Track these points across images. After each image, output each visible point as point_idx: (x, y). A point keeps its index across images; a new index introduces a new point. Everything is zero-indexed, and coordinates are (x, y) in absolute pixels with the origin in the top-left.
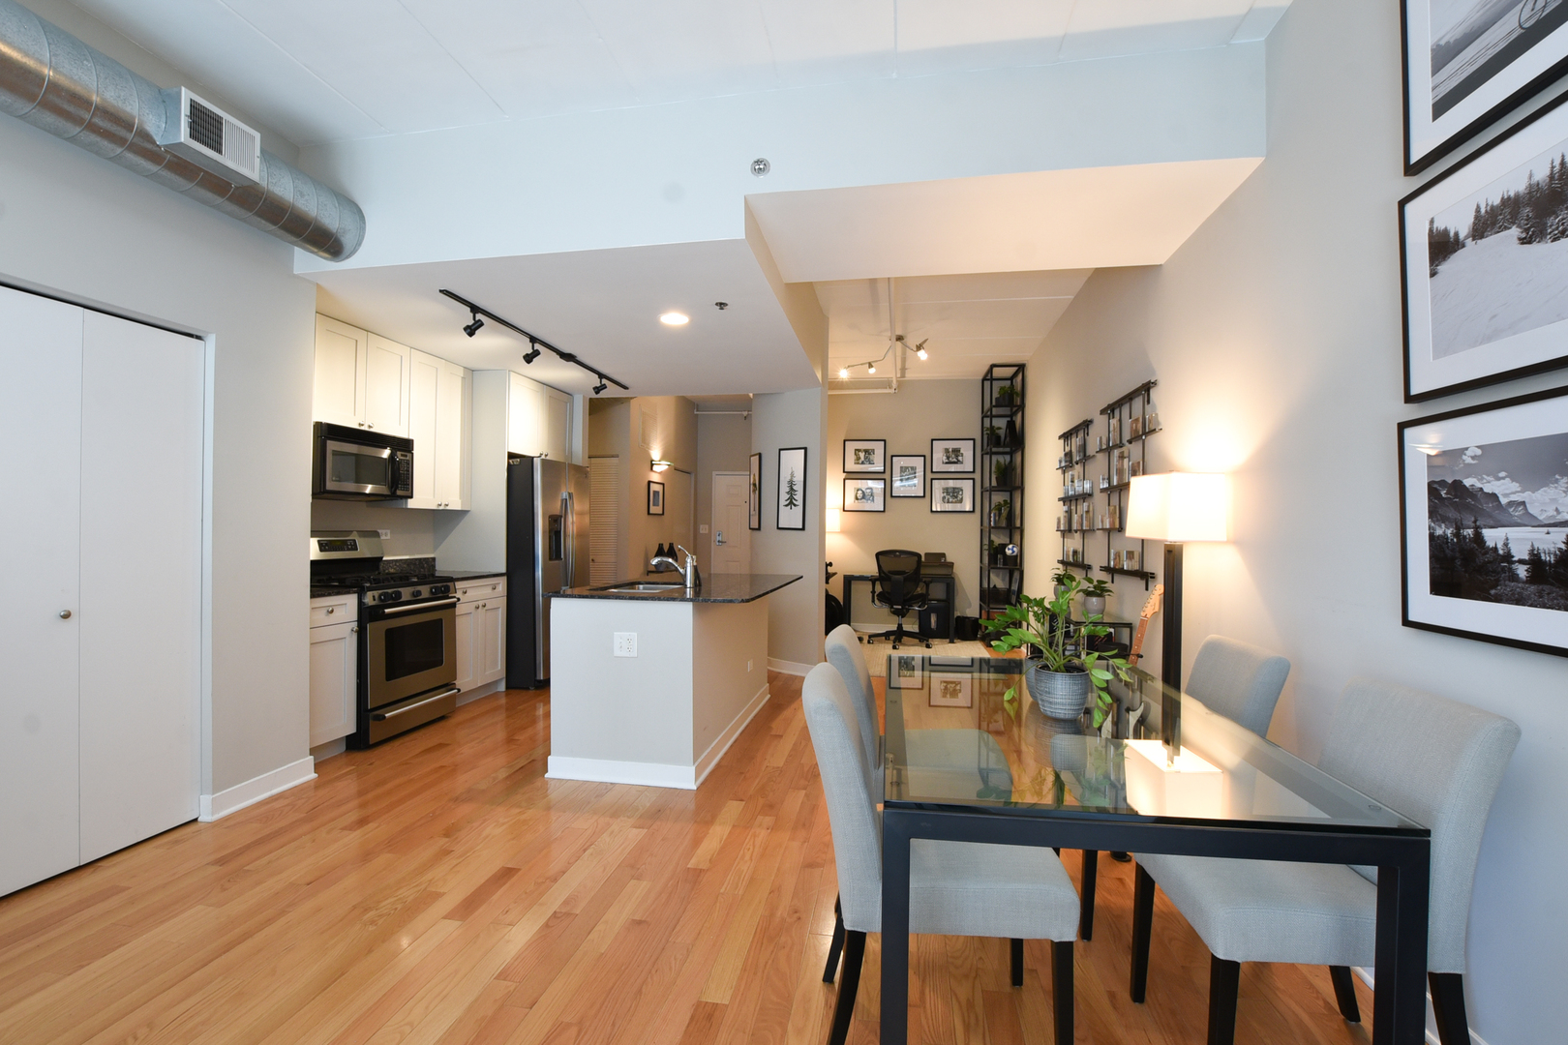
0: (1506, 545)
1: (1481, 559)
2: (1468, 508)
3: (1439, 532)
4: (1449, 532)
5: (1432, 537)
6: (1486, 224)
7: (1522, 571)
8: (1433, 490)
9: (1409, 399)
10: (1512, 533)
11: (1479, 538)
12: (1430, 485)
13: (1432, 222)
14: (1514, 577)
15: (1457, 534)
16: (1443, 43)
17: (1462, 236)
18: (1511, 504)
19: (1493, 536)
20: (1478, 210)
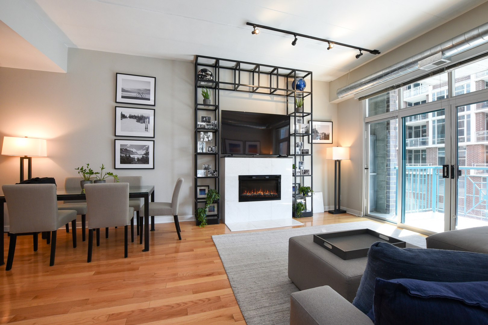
0: (134, 157)
1: (130, 159)
2: (128, 152)
3: (122, 155)
4: (124, 155)
5: (121, 156)
6: (131, 117)
7: (136, 160)
8: (121, 149)
9: (115, 136)
10: (135, 155)
11: (129, 156)
12: (120, 149)
13: (122, 112)
14: (135, 161)
15: (126, 156)
16: (124, 89)
17: (127, 117)
18: (135, 152)
19: (132, 156)
20: (130, 114)
